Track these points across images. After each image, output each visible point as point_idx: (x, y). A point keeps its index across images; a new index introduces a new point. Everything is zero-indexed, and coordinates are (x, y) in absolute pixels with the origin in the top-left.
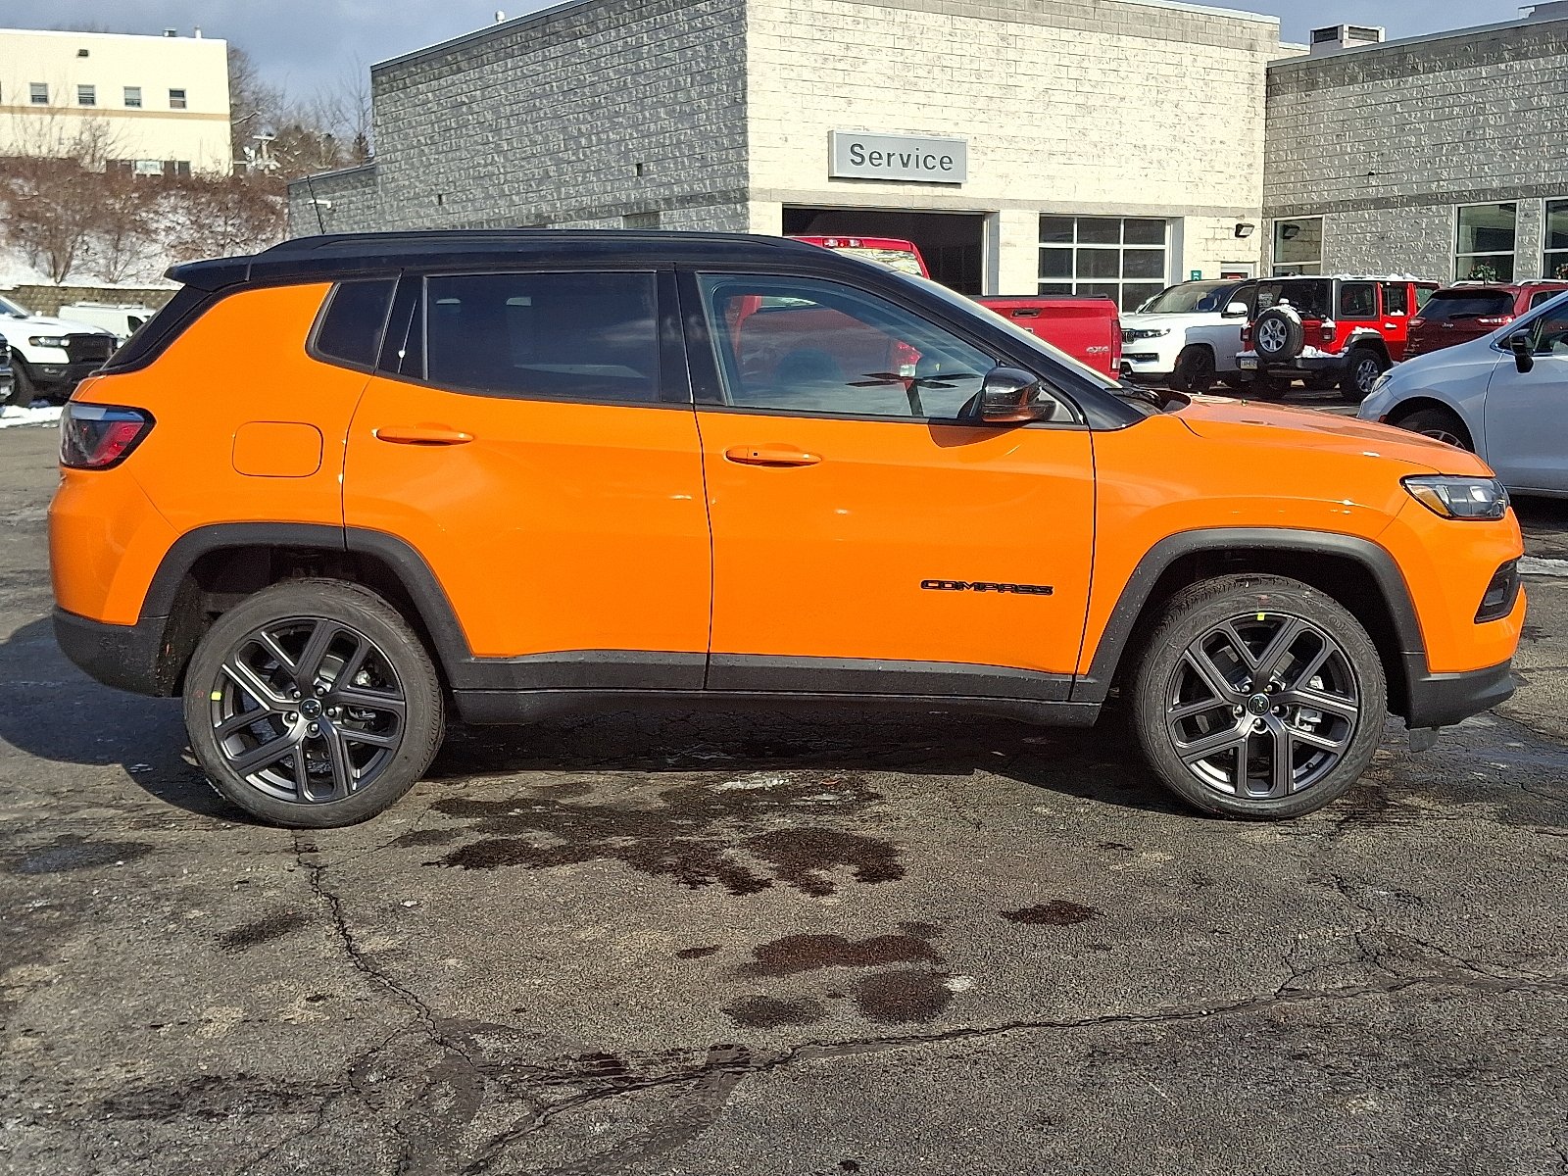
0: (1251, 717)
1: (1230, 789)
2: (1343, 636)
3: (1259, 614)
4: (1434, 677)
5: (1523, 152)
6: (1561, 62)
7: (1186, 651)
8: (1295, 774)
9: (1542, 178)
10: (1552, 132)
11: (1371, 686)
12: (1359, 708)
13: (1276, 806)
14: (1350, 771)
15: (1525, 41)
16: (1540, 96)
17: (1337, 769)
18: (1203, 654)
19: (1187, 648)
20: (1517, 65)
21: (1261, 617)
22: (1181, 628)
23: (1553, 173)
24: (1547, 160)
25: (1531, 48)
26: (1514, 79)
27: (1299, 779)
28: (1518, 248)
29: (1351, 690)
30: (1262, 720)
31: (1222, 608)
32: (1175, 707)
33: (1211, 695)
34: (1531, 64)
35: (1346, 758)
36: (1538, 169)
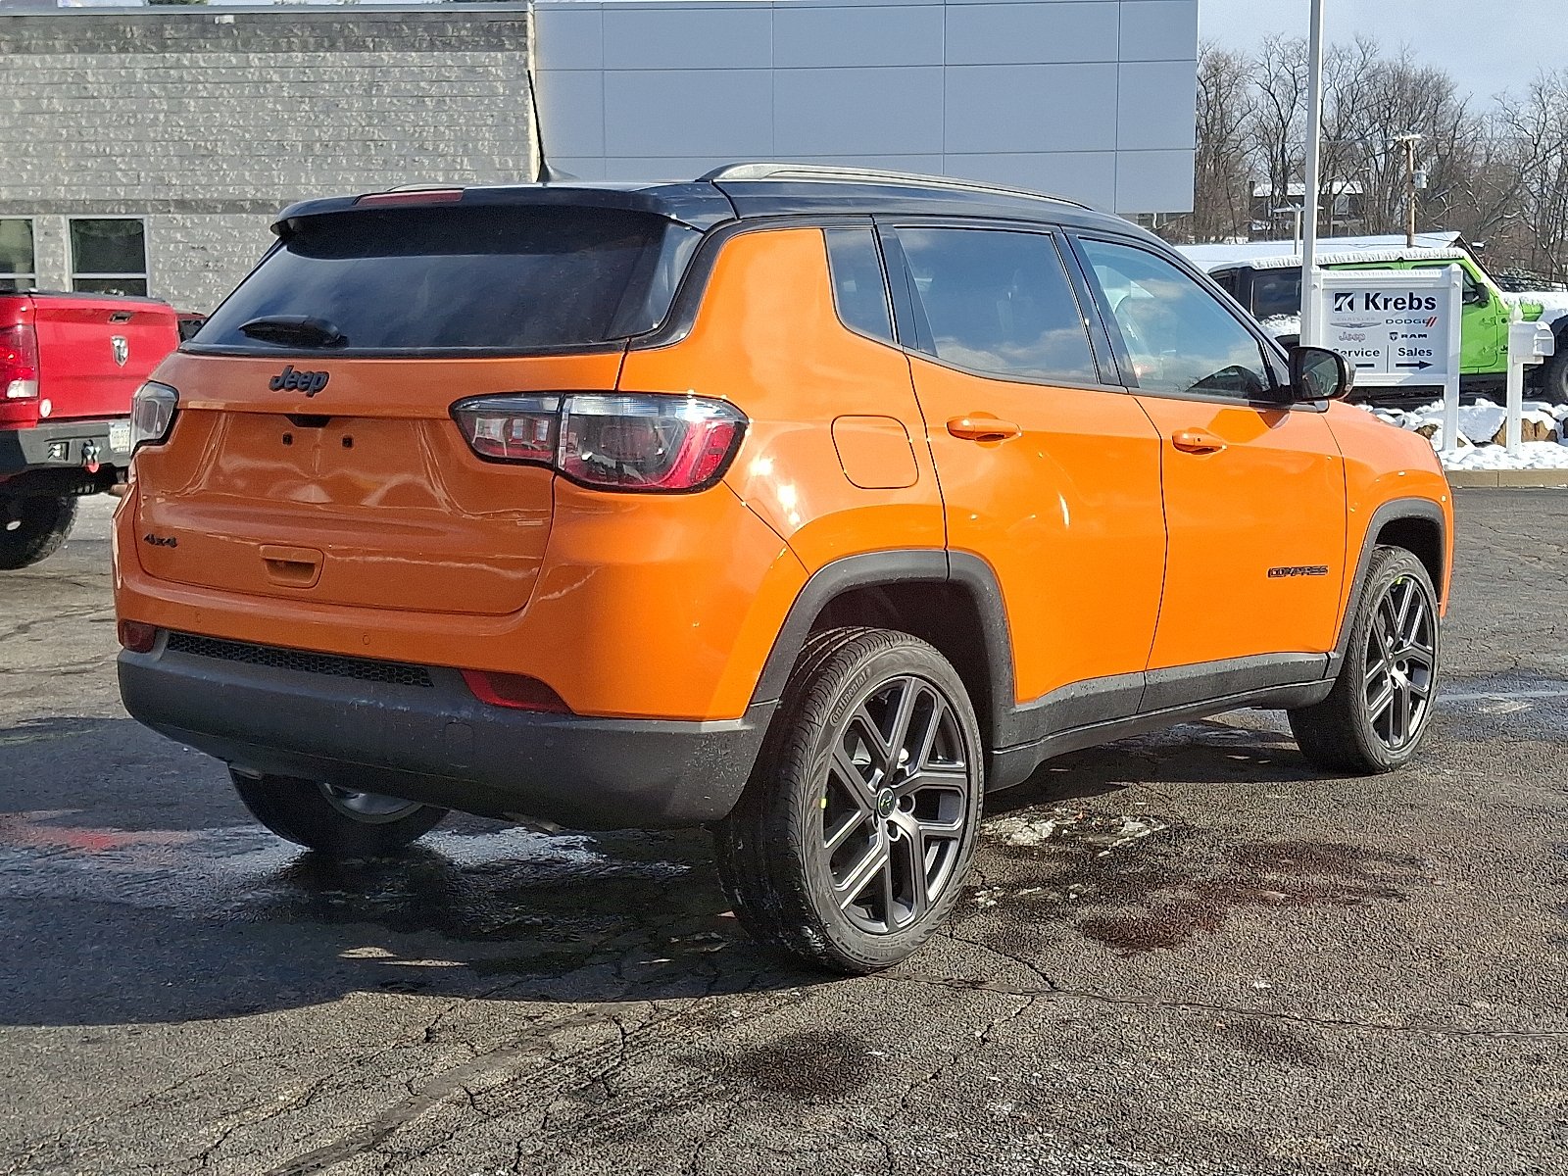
5: (35, 161)
6: (72, 62)
9: (62, 192)
10: (68, 141)
15: (26, 34)
16: (50, 98)
20: (18, 59)
23: (74, 188)
24: (66, 173)
25: (34, 42)
26: (16, 75)
28: (41, 270)
34: (35, 60)
36: (56, 182)
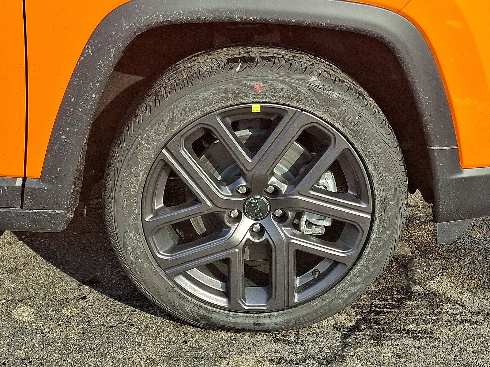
0: (247, 222)
1: (222, 301)
2: (356, 132)
3: (254, 106)
4: (467, 173)
7: (164, 151)
8: (298, 282)
11: (388, 190)
12: (373, 215)
13: (274, 320)
14: (359, 283)
17: (346, 281)
18: (185, 154)
19: (165, 147)
21: (256, 108)
22: (155, 124)
27: (301, 290)
29: (364, 193)
30: (261, 225)
31: (205, 99)
32: (156, 213)
33: (197, 200)
35: (356, 269)
